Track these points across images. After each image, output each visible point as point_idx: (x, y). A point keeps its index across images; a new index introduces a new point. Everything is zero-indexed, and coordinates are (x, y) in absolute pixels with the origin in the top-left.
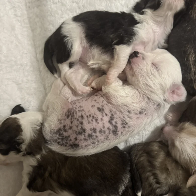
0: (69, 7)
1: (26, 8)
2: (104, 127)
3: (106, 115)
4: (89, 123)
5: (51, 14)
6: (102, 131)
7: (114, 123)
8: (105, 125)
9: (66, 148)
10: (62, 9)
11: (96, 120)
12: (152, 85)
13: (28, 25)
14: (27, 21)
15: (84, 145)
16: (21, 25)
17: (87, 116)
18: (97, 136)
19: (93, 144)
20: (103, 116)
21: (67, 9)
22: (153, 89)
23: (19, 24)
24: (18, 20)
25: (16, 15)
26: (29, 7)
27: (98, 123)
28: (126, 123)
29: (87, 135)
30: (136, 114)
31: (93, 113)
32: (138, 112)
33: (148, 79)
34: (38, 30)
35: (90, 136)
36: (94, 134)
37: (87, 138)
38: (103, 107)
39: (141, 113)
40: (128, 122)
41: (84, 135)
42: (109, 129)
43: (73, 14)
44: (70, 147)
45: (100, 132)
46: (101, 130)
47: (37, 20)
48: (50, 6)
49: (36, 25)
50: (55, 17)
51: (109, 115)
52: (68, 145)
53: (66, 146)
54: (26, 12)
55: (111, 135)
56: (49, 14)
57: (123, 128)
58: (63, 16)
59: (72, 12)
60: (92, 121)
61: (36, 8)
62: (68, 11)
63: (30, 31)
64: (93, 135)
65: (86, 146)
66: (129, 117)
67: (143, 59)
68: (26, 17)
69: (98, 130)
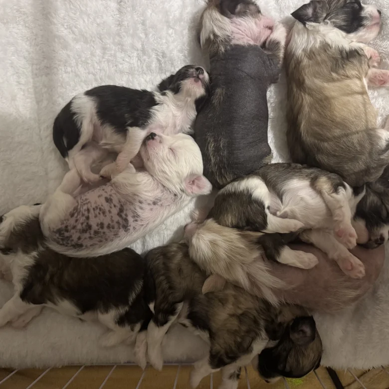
0: (83, 79)
1: (33, 75)
2: (112, 221)
3: (115, 206)
4: (96, 216)
5: (62, 84)
6: (111, 226)
7: (124, 216)
8: (113, 219)
9: (67, 248)
10: (75, 80)
11: (104, 213)
12: (168, 172)
13: (33, 96)
14: (32, 90)
15: (89, 245)
16: (24, 95)
17: (94, 209)
18: (104, 233)
19: (99, 242)
20: (111, 207)
21: (81, 81)
22: (169, 176)
23: (22, 93)
24: (21, 89)
25: (19, 83)
26: (36, 75)
27: (106, 216)
28: (138, 216)
29: (92, 232)
30: (149, 204)
31: (100, 205)
32: (151, 203)
33: (164, 165)
34: (45, 103)
35: (96, 233)
36: (100, 230)
37: (92, 236)
38: (112, 198)
39: (154, 203)
40: (139, 214)
41: (89, 232)
42: (118, 223)
43: (88, 87)
44: (72, 247)
45: (109, 227)
46: (109, 224)
47: (44, 90)
48: (61, 76)
49: (43, 96)
50: (66, 88)
51: (118, 206)
52: (69, 245)
53: (66, 246)
54: (31, 80)
55: (121, 230)
56: (59, 84)
57: (135, 222)
58: (76, 88)
59: (86, 85)
60: (99, 213)
61: (44, 76)
62: (82, 84)
63: (34, 103)
64: (100, 232)
65: (91, 245)
66: (141, 208)
67: (160, 142)
68: (31, 85)
69: (106, 225)
